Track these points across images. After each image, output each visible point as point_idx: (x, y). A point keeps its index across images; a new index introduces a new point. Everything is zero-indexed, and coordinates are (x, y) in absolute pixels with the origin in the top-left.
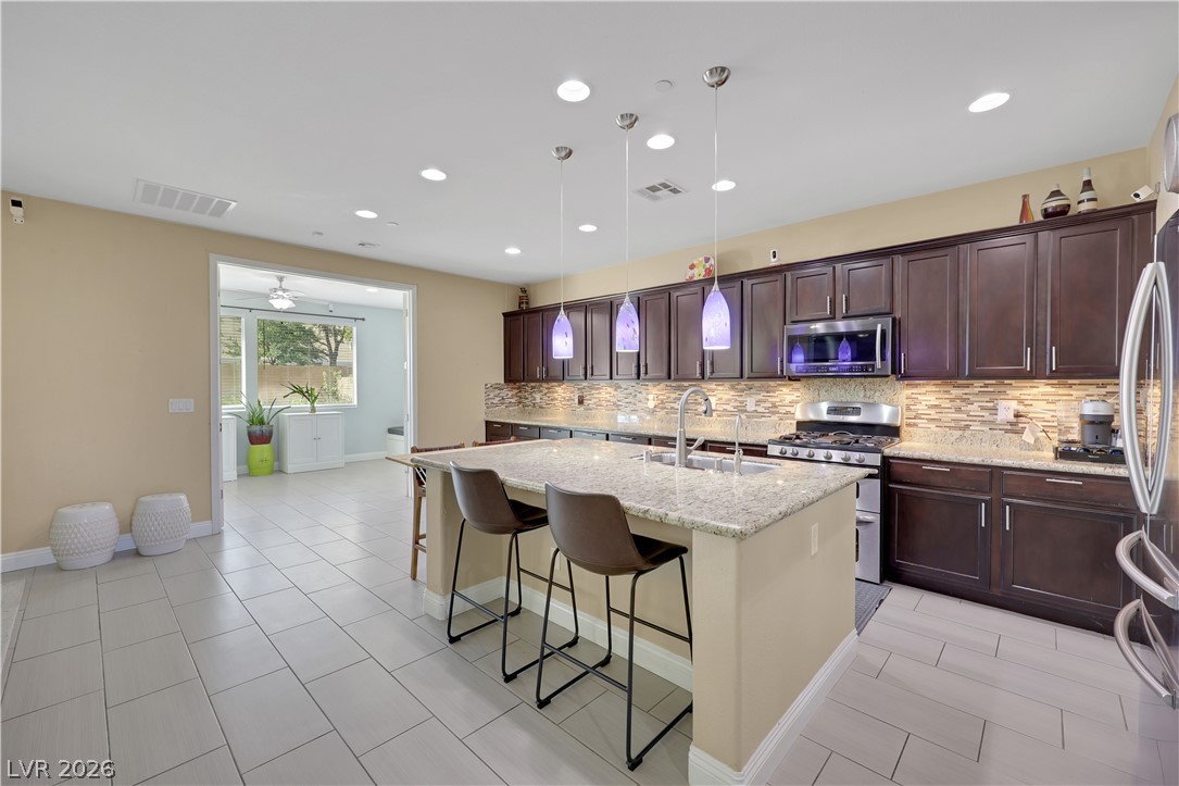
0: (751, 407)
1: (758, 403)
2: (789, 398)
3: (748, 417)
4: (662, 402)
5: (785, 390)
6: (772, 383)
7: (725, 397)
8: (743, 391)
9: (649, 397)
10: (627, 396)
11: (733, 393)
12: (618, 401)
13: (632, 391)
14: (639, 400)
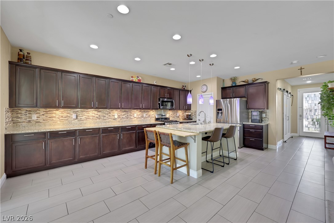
0: (145, 116)
1: (146, 115)
2: (152, 114)
3: (144, 118)
4: (119, 116)
5: (151, 112)
6: (149, 110)
7: (139, 114)
8: (143, 112)
9: (114, 114)
10: (104, 114)
11: (140, 113)
12: (99, 116)
13: (107, 112)
14: (110, 115)
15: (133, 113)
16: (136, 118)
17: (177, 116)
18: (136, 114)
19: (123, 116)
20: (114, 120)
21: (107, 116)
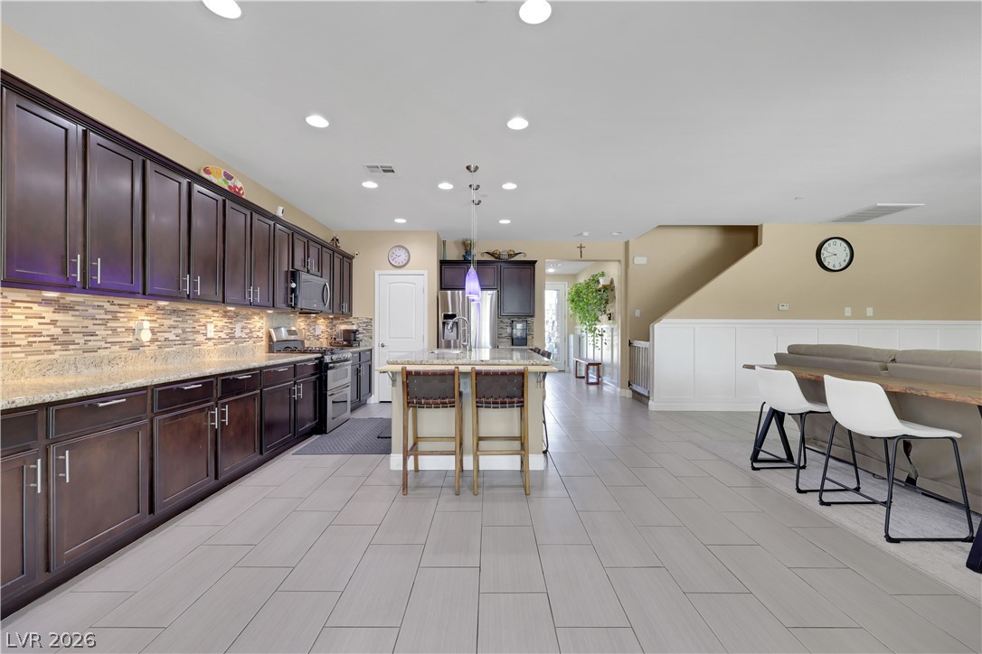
0: (238, 333)
1: (242, 329)
2: (259, 325)
4: (155, 332)
5: (256, 318)
6: (249, 312)
7: (220, 324)
8: (232, 317)
9: (132, 324)
10: (89, 323)
11: (225, 320)
12: (66, 332)
13: (100, 314)
14: (114, 330)
15: (203, 321)
16: (211, 343)
17: (317, 334)
18: (213, 325)
19: (166, 335)
20: (133, 354)
21: (101, 332)
